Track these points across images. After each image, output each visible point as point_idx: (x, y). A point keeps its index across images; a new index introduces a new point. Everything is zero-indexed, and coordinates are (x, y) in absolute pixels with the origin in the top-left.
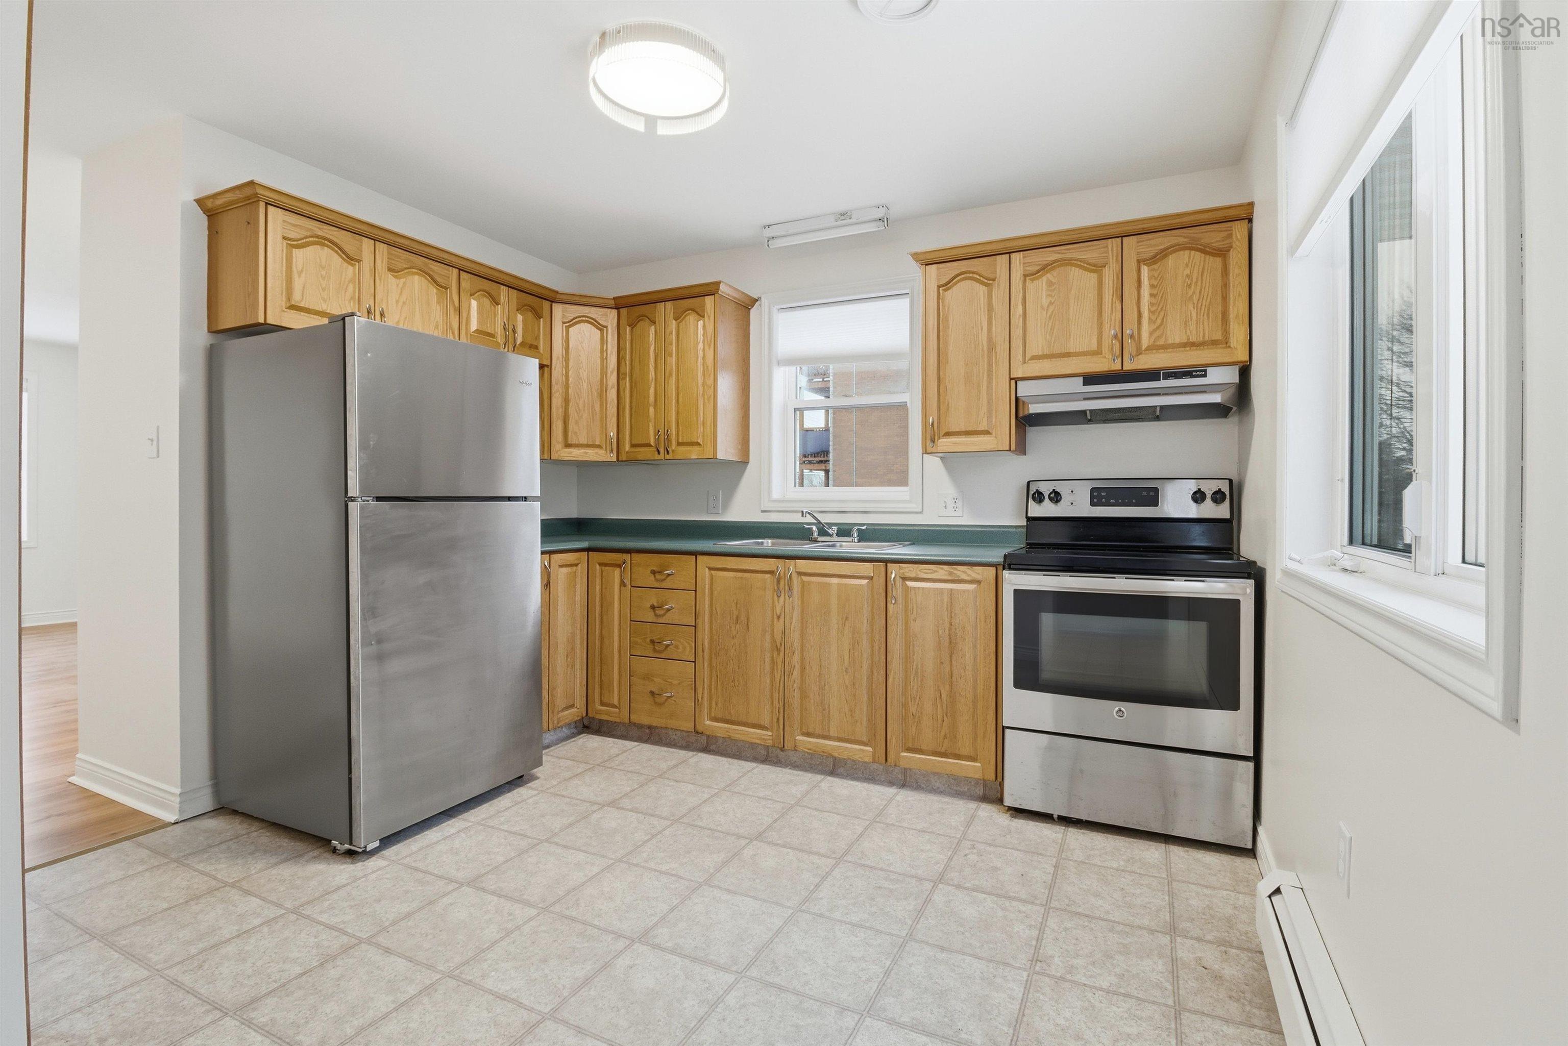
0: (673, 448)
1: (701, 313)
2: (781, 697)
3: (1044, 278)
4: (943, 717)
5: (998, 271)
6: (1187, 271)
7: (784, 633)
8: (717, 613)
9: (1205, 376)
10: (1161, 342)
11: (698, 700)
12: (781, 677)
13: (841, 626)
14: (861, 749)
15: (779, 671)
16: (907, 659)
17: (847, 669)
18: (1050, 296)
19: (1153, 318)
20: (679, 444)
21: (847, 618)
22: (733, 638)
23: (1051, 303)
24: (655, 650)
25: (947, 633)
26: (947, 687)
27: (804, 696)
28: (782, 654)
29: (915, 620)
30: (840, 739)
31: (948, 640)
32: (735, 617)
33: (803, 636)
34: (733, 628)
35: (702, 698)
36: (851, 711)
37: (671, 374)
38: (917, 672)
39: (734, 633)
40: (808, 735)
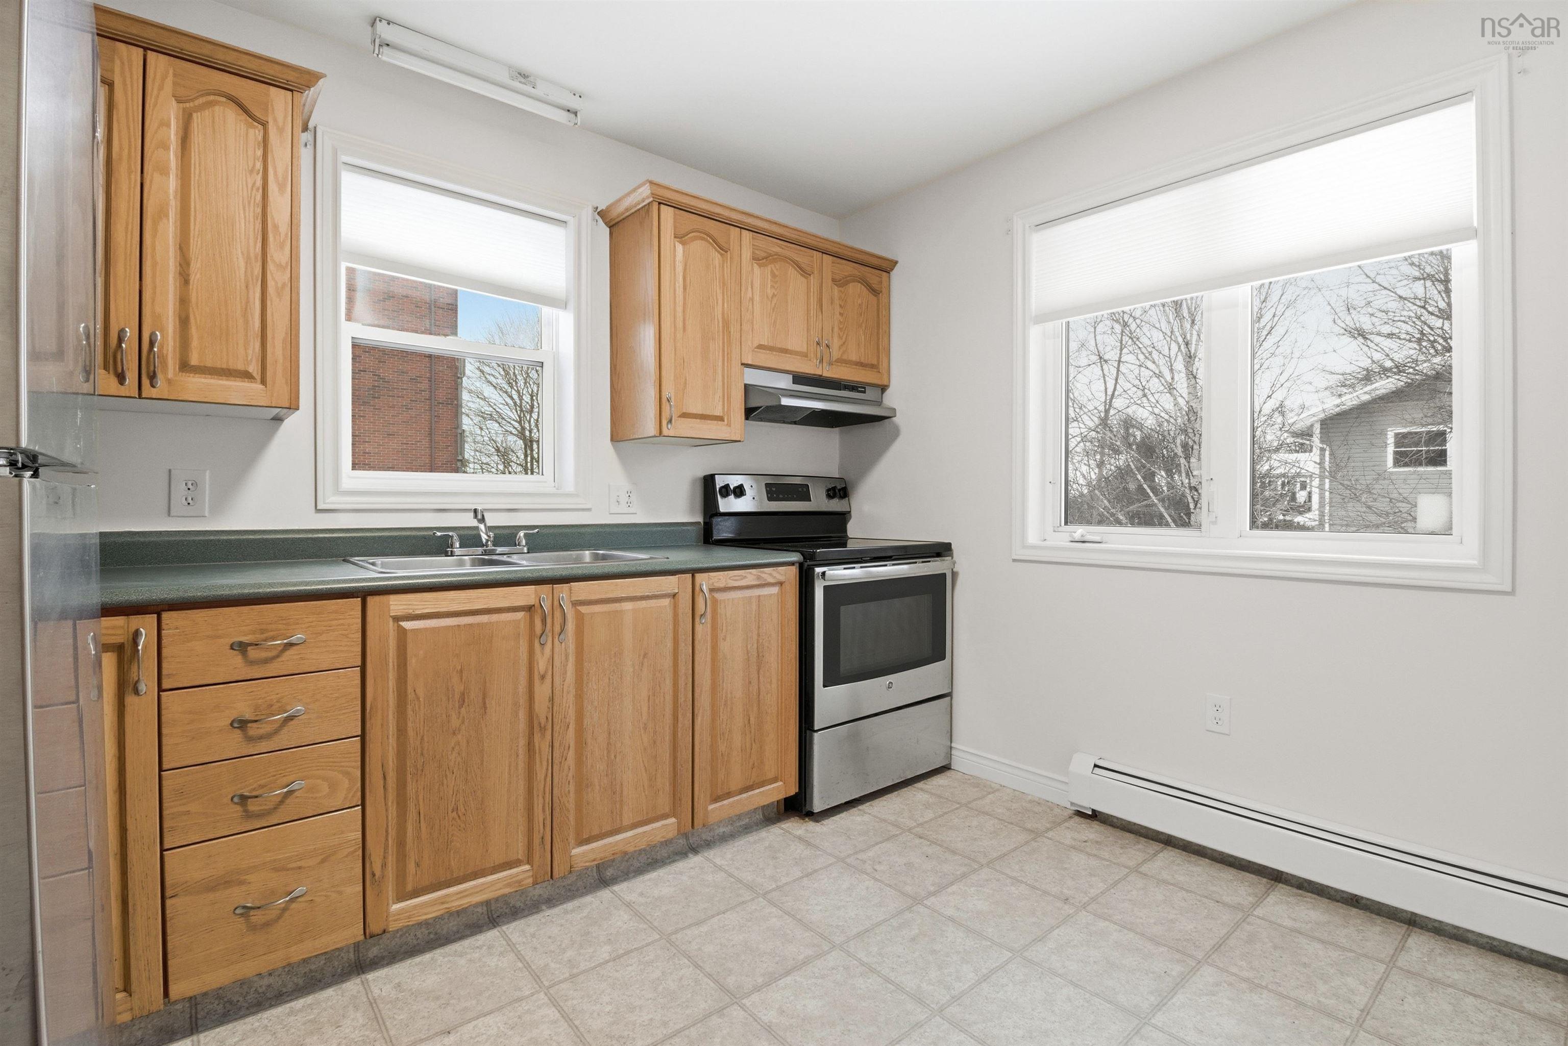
0: (170, 375)
1: (258, 114)
2: (547, 802)
3: (769, 268)
4: (752, 744)
5: (732, 244)
6: (859, 302)
7: (552, 699)
8: (418, 699)
9: (864, 392)
10: (845, 357)
11: (374, 875)
12: (547, 769)
13: (637, 667)
14: (663, 825)
15: (545, 763)
16: (714, 687)
17: (645, 724)
18: (774, 287)
19: (841, 334)
20: (185, 366)
21: (645, 655)
22: (454, 733)
23: (774, 295)
24: (248, 815)
25: (755, 645)
26: (755, 709)
27: (582, 783)
28: (549, 732)
29: (724, 639)
30: (634, 826)
31: (756, 655)
32: (457, 696)
33: (580, 697)
34: (454, 716)
35: (384, 866)
36: (650, 780)
37: (162, 213)
38: (726, 701)
39: (455, 722)
40: (588, 841)
